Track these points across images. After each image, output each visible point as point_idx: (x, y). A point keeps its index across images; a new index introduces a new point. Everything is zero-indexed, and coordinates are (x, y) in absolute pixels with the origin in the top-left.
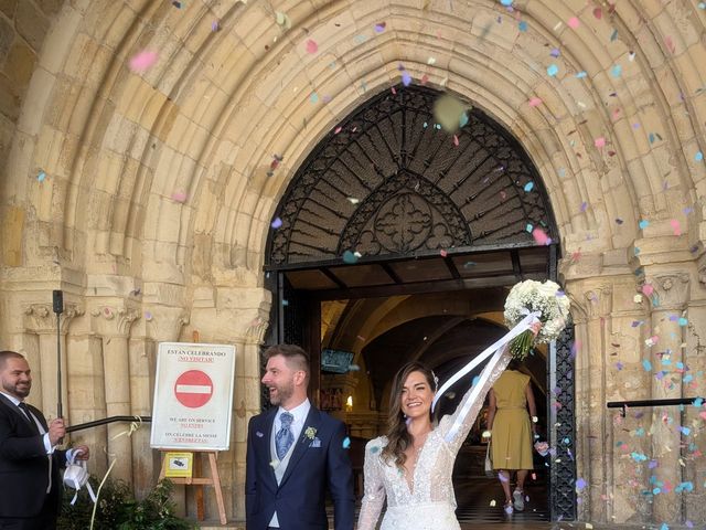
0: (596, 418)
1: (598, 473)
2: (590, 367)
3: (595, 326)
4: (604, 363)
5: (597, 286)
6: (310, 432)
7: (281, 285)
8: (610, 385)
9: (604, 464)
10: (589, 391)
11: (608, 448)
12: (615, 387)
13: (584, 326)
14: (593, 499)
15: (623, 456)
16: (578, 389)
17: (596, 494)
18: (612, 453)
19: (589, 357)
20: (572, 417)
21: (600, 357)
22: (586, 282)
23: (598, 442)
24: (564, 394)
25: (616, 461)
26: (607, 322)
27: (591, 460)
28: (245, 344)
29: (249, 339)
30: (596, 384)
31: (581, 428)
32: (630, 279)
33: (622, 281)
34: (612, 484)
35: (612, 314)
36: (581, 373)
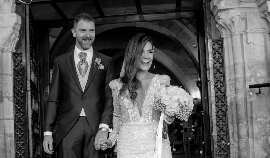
0: (240, 96)
1: (243, 132)
2: (235, 65)
3: (237, 39)
4: (244, 61)
5: (237, 14)
6: (98, 61)
7: (28, 13)
8: (248, 75)
9: (247, 125)
10: (235, 79)
11: (249, 114)
12: (251, 76)
13: (230, 39)
14: (241, 148)
15: (259, 119)
16: (227, 78)
17: (243, 145)
18: (252, 118)
19: (234, 58)
20: (224, 96)
21: (241, 58)
22: (231, 11)
23: (242, 111)
24: (219, 82)
25: (254, 123)
26: (244, 36)
27: (238, 124)
28: (2, 52)
29: (6, 48)
30: (240, 75)
31: (231, 103)
32: (257, 10)
33: (252, 11)
34: (253, 137)
35: (248, 31)
36: (229, 69)
